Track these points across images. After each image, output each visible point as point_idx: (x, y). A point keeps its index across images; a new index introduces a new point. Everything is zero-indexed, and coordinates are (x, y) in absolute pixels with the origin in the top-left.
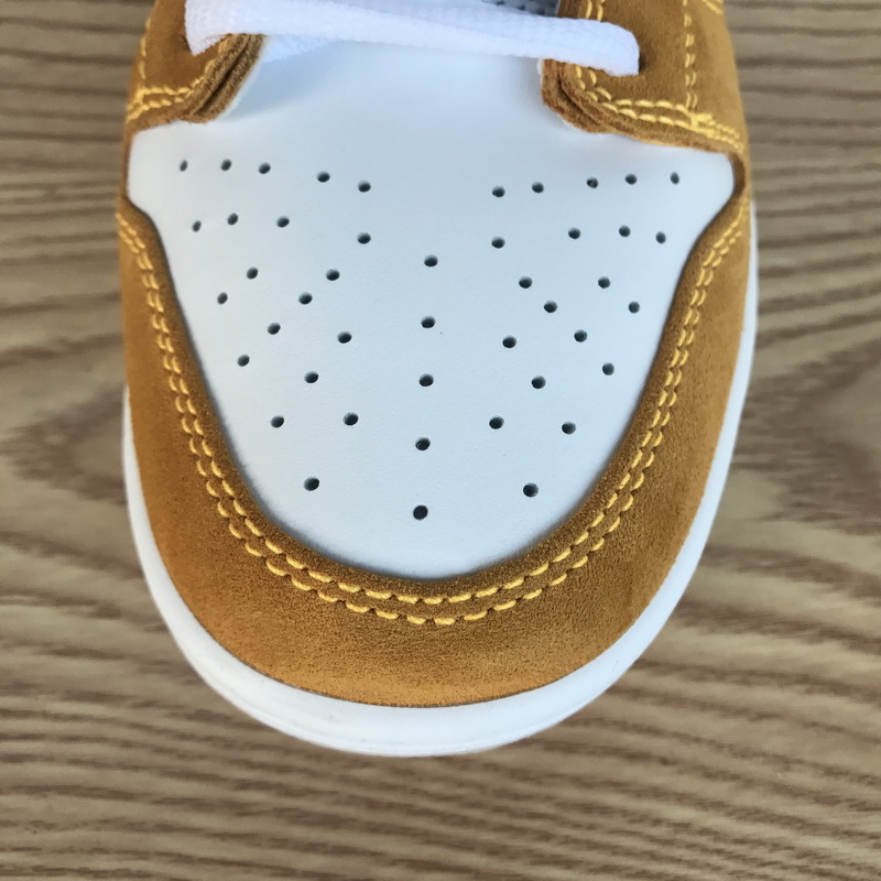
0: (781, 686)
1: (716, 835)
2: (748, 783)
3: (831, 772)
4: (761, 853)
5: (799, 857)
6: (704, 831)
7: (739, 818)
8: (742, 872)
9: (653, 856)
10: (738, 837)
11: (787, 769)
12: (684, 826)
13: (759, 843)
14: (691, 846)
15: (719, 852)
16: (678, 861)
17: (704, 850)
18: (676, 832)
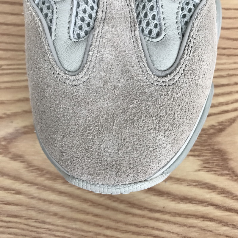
0: (196, 219)
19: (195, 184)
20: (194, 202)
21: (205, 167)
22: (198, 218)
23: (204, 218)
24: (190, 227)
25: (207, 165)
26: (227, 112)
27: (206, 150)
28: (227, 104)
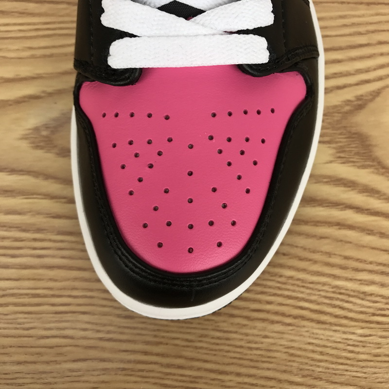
0: (329, 227)
1: (303, 281)
2: (315, 262)
3: (346, 258)
4: (319, 287)
5: (332, 288)
6: (298, 279)
7: (312, 275)
8: (311, 293)
9: (279, 288)
10: (311, 281)
11: (330, 257)
12: (291, 278)
13: (319, 283)
14: (293, 285)
15: (303, 287)
16: (288, 290)
17: (298, 286)
18: (288, 280)
19: (325, 180)
20: (324, 205)
21: (340, 157)
22: (332, 226)
23: (340, 225)
24: (321, 238)
25: (342, 155)
26: (367, 82)
27: (341, 134)
28: (367, 71)
